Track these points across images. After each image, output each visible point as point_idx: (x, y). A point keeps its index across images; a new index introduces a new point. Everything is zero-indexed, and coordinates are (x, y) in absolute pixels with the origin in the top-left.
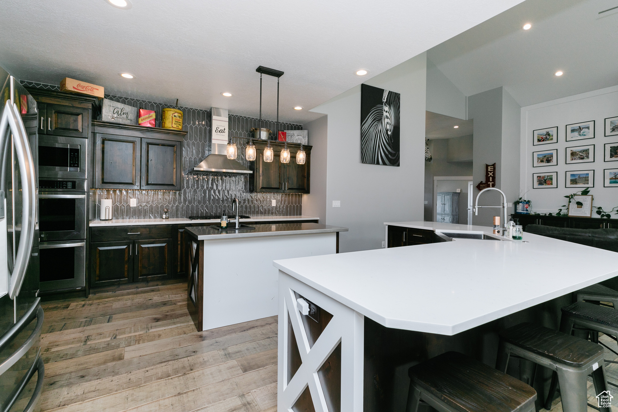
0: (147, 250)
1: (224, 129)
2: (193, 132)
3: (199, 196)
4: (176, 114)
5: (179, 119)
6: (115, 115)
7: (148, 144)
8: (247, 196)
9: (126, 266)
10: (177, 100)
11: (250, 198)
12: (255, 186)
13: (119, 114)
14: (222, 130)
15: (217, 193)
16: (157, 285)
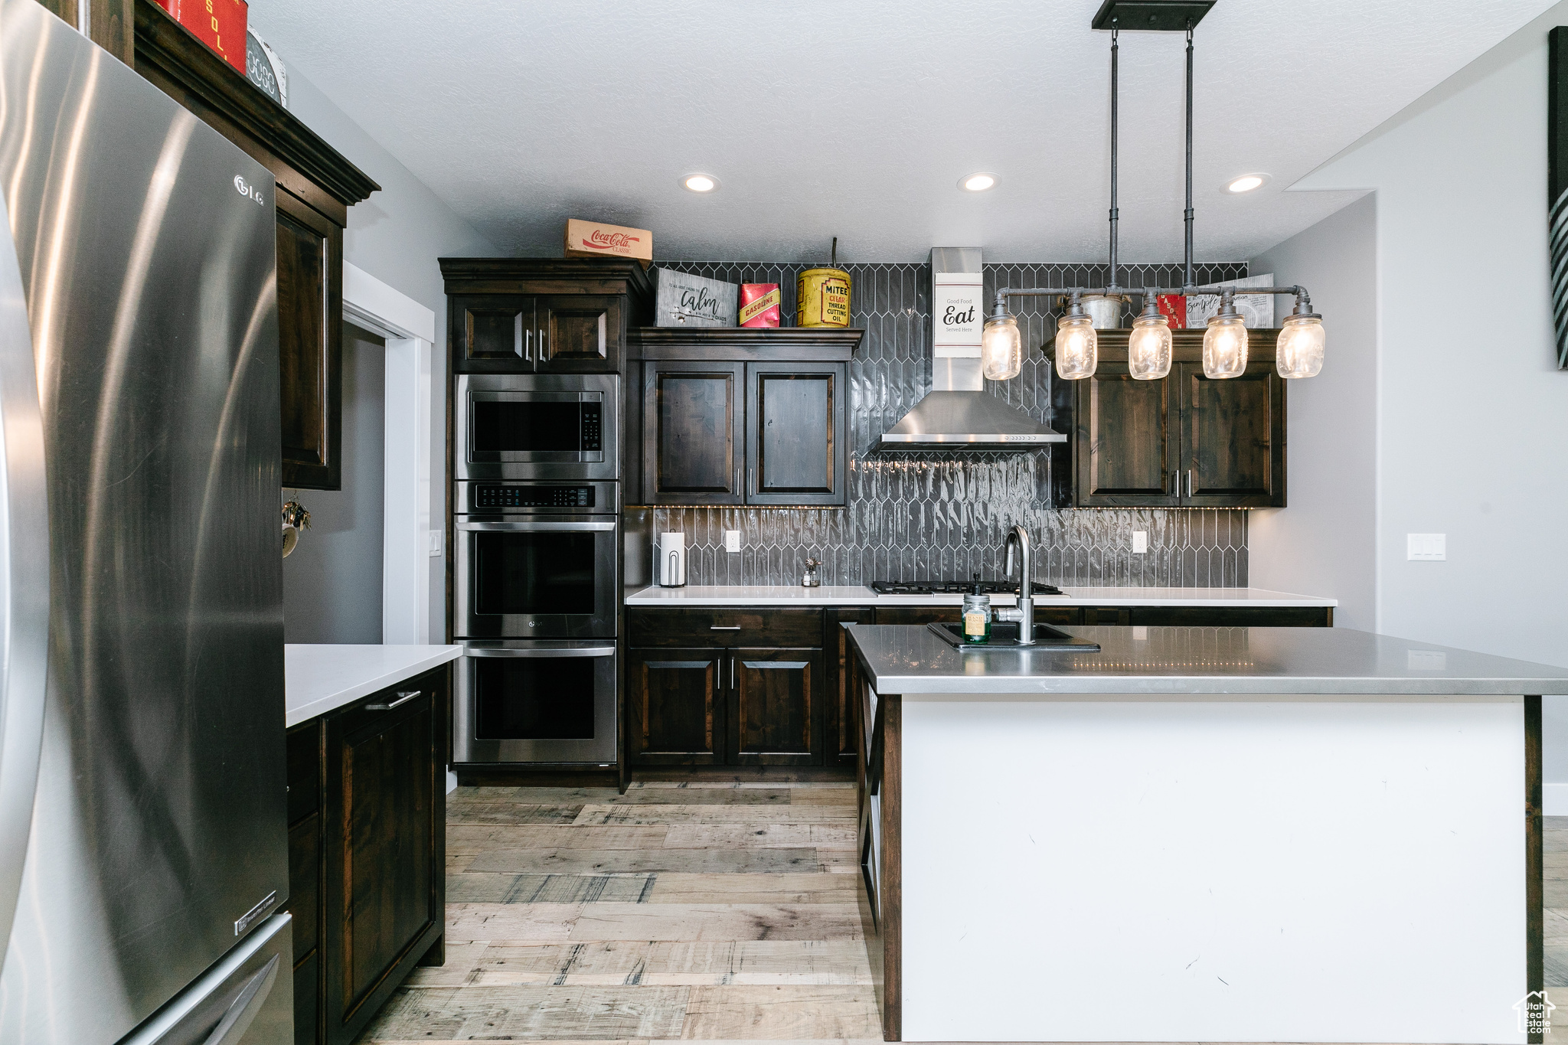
0: (757, 677)
1: (971, 311)
2: (879, 333)
3: (900, 521)
4: (832, 284)
5: (839, 295)
6: (687, 310)
7: (763, 377)
8: (1046, 518)
9: (709, 718)
10: (835, 239)
11: (1055, 525)
12: (1074, 486)
13: (695, 304)
14: (964, 314)
15: (952, 512)
16: (787, 780)
